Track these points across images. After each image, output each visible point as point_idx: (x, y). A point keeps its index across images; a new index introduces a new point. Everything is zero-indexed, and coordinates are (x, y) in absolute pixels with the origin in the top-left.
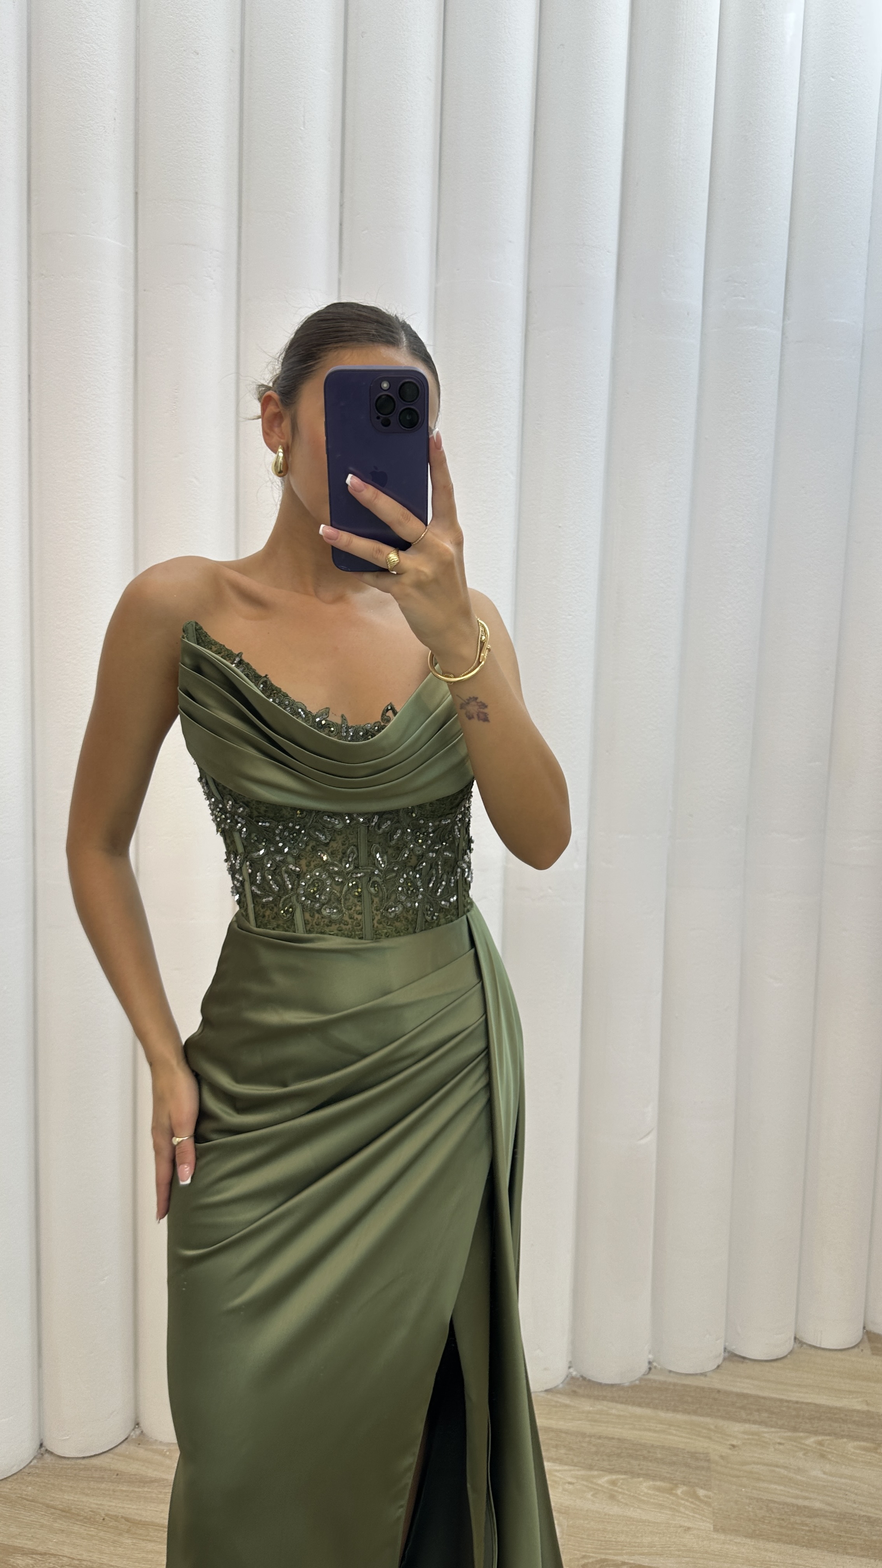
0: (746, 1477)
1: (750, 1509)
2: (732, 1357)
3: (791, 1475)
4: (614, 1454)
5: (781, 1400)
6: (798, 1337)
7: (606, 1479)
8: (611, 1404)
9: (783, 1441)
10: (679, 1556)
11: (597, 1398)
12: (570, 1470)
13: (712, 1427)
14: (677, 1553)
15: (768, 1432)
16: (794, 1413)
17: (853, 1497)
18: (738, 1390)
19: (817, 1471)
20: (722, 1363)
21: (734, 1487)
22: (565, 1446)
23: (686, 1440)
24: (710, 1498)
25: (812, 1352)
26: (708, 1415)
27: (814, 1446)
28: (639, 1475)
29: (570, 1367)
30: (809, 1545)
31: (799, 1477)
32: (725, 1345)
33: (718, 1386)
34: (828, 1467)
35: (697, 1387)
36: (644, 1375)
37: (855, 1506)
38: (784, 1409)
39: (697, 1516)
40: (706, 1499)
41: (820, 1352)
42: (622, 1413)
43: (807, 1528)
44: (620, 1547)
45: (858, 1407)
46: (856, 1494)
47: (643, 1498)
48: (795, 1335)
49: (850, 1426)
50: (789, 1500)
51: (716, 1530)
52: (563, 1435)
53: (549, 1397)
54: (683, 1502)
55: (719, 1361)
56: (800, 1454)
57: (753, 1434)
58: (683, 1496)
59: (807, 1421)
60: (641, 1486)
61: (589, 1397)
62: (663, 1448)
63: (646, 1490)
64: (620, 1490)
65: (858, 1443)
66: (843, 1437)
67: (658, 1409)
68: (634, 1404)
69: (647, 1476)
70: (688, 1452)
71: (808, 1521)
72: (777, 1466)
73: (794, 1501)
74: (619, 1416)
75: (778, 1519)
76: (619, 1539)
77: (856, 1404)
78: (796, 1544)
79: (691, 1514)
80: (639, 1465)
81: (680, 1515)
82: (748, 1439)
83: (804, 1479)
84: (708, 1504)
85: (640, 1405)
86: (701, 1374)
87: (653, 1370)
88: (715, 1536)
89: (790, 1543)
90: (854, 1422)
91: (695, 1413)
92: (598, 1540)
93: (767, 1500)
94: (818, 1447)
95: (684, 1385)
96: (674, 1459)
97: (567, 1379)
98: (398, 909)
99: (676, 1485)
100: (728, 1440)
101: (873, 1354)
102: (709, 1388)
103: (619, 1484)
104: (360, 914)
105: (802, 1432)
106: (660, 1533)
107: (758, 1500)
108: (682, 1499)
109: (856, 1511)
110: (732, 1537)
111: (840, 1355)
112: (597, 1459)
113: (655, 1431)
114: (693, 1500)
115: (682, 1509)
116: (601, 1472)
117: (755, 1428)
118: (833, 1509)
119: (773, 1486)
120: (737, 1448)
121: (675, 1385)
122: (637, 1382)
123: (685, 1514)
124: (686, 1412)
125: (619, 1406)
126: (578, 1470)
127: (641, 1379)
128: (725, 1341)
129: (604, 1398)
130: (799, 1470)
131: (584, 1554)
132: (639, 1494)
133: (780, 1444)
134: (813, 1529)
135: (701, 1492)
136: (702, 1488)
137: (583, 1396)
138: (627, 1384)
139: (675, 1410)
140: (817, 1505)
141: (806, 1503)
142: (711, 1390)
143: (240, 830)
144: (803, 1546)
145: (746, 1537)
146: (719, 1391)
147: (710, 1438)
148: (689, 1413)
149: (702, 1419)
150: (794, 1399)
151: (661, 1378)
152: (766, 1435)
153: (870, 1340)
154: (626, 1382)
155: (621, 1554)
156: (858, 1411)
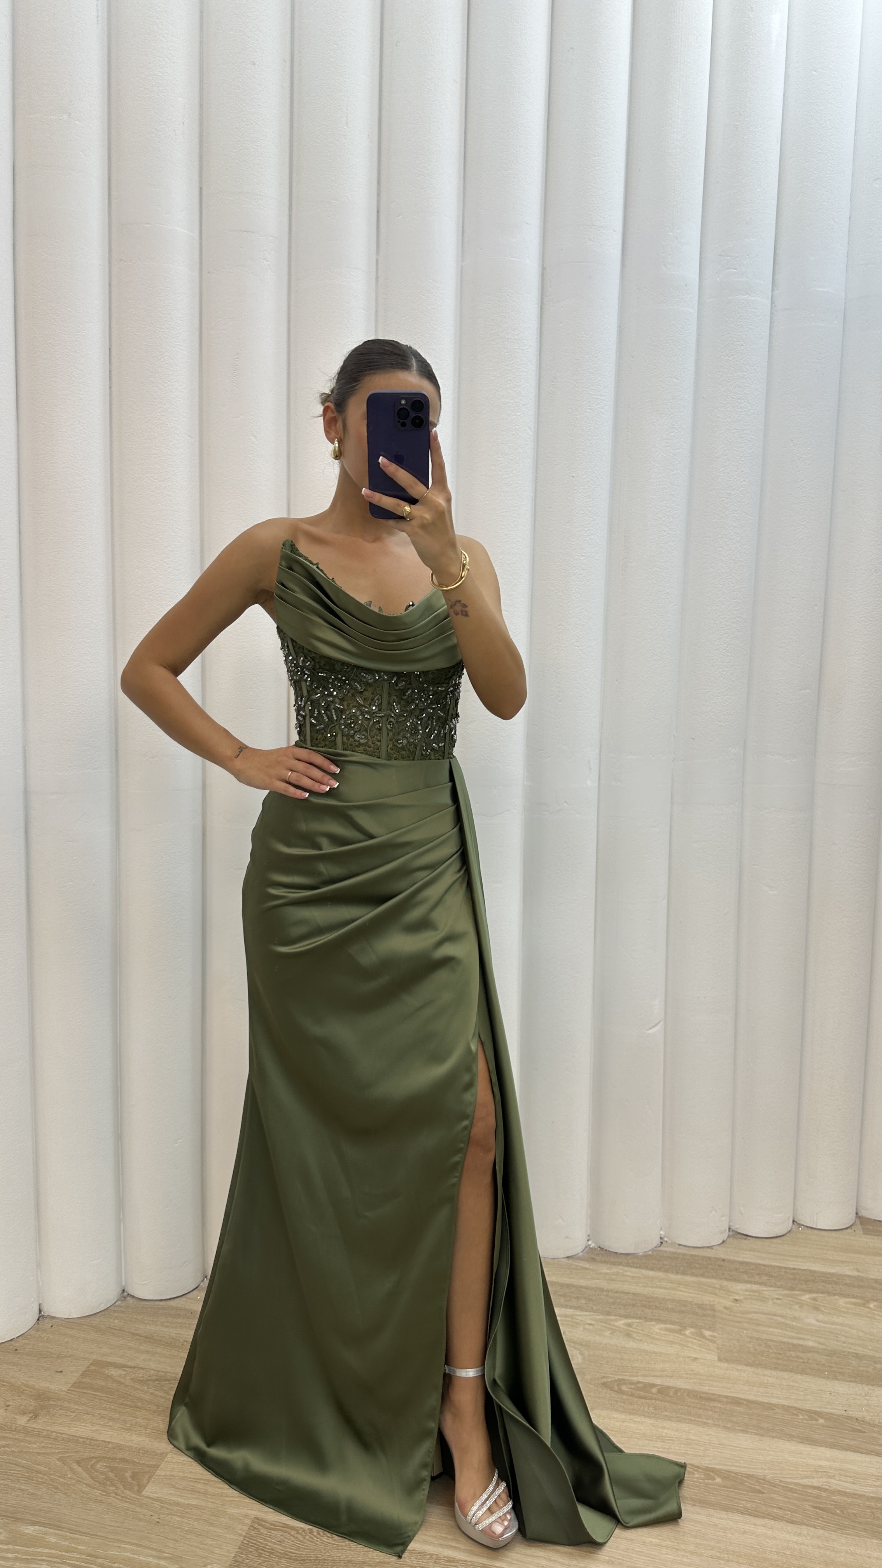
0: (747, 1322)
1: (751, 1346)
2: (736, 1234)
3: (788, 1322)
4: (630, 1305)
5: (780, 1267)
6: (795, 1220)
7: (622, 1322)
8: (626, 1268)
9: (781, 1297)
10: (687, 1378)
11: (614, 1264)
12: (590, 1315)
13: (717, 1286)
14: (685, 1375)
15: (767, 1291)
16: (792, 1277)
17: (843, 1339)
18: (741, 1259)
19: (811, 1319)
20: (727, 1239)
21: (736, 1330)
22: (585, 1298)
23: (692, 1295)
24: (715, 1337)
25: (810, 1231)
26: (712, 1277)
27: (809, 1301)
28: (652, 1320)
29: (588, 1240)
30: (803, 1372)
31: (794, 1324)
32: (729, 1226)
33: (723, 1256)
34: (821, 1317)
35: (704, 1257)
36: (656, 1247)
37: (844, 1345)
38: (783, 1273)
39: (702, 1349)
40: (710, 1338)
41: (816, 1231)
42: (636, 1275)
43: (801, 1360)
44: (635, 1371)
45: (850, 1273)
46: (846, 1337)
47: (655, 1336)
48: (794, 1218)
49: (841, 1286)
50: (785, 1340)
51: (720, 1360)
52: (584, 1290)
53: (570, 1262)
54: (690, 1339)
55: (724, 1236)
56: (797, 1307)
57: (753, 1291)
58: (691, 1336)
59: (803, 1283)
60: (653, 1328)
61: (606, 1262)
62: (674, 1300)
63: (658, 1331)
64: (635, 1330)
65: (849, 1300)
66: (834, 1295)
67: (668, 1272)
68: (647, 1268)
69: (659, 1321)
70: (695, 1304)
71: (802, 1355)
72: (775, 1315)
73: (791, 1341)
74: (633, 1277)
75: (776, 1353)
76: (634, 1365)
77: (848, 1271)
78: (791, 1372)
79: (698, 1348)
80: (652, 1313)
81: (688, 1349)
82: (749, 1295)
83: (798, 1325)
84: (714, 1342)
85: (652, 1269)
86: (708, 1247)
87: (664, 1244)
88: (719, 1365)
89: (786, 1370)
90: (846, 1284)
91: (702, 1275)
92: (616, 1366)
93: (765, 1339)
94: (812, 1302)
95: (692, 1255)
96: (683, 1308)
97: (586, 1249)
98: (405, 741)
99: (685, 1328)
100: (731, 1296)
101: (864, 1234)
102: (715, 1258)
103: (634, 1326)
104: (379, 741)
105: (798, 1290)
106: (670, 1361)
107: (758, 1339)
108: (690, 1337)
109: (846, 1349)
110: (734, 1366)
111: (833, 1234)
112: (614, 1307)
113: (666, 1288)
114: (699, 1338)
115: (690, 1345)
116: (618, 1317)
117: (755, 1287)
118: (825, 1347)
119: (772, 1330)
120: (739, 1302)
121: (684, 1255)
122: (650, 1253)
123: (692, 1348)
124: (693, 1275)
125: (633, 1269)
126: (597, 1315)
127: (652, 1250)
128: (729, 1222)
129: (620, 1264)
130: (795, 1319)
131: (603, 1375)
132: (652, 1333)
133: (778, 1299)
134: (806, 1361)
135: (707, 1333)
136: (707, 1330)
137: (601, 1262)
138: (641, 1254)
139: (684, 1273)
140: (811, 1344)
141: (801, 1342)
142: (717, 1259)
143: (306, 681)
144: (797, 1373)
145: (746, 1365)
146: (724, 1260)
147: (716, 1294)
148: (696, 1276)
149: (708, 1280)
150: (792, 1266)
151: (672, 1250)
152: (765, 1293)
153: (862, 1223)
154: (640, 1252)
155: (637, 1376)
156: (849, 1276)
